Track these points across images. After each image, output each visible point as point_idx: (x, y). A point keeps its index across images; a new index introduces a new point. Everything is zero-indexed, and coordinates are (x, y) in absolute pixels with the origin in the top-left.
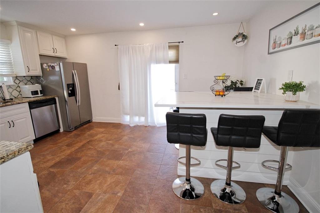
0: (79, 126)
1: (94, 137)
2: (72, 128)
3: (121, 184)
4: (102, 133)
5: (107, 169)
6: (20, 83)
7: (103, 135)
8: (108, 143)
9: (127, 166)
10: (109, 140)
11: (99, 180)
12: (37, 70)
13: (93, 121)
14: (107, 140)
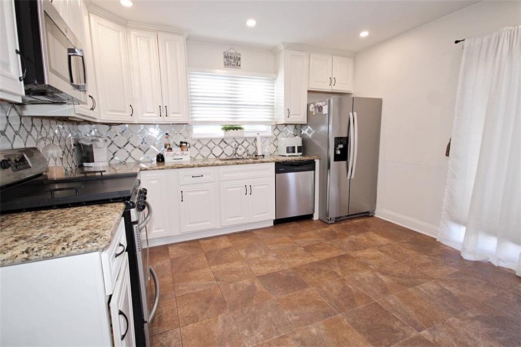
0: (345, 218)
1: (356, 250)
2: (331, 219)
4: (379, 247)
6: (279, 133)
7: (378, 253)
8: (377, 278)
10: (384, 273)
12: (299, 115)
13: (375, 216)
14: (379, 271)
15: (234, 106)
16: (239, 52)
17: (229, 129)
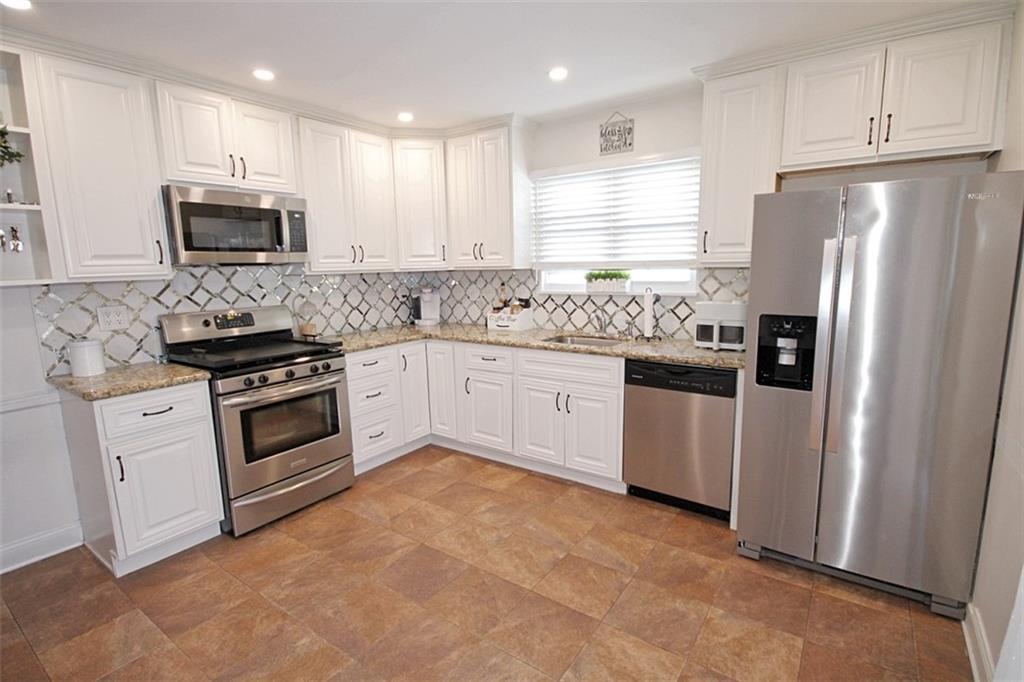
2: (744, 543)
15: (612, 231)
16: (629, 117)
17: (597, 277)
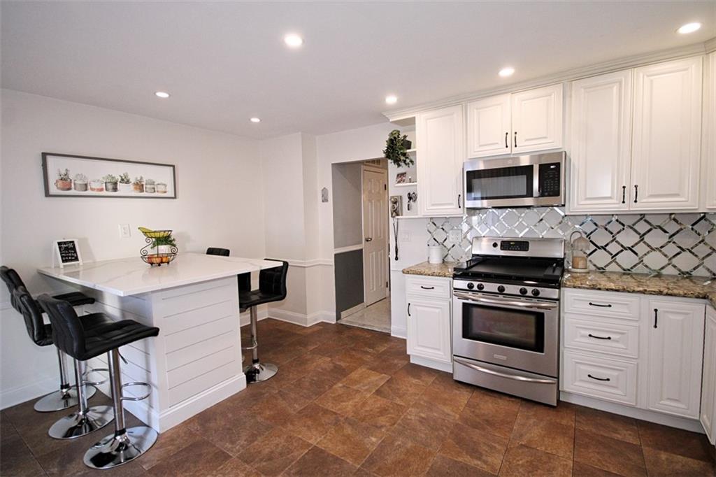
3: (333, 395)
5: (348, 430)
9: (308, 426)
11: (366, 411)
